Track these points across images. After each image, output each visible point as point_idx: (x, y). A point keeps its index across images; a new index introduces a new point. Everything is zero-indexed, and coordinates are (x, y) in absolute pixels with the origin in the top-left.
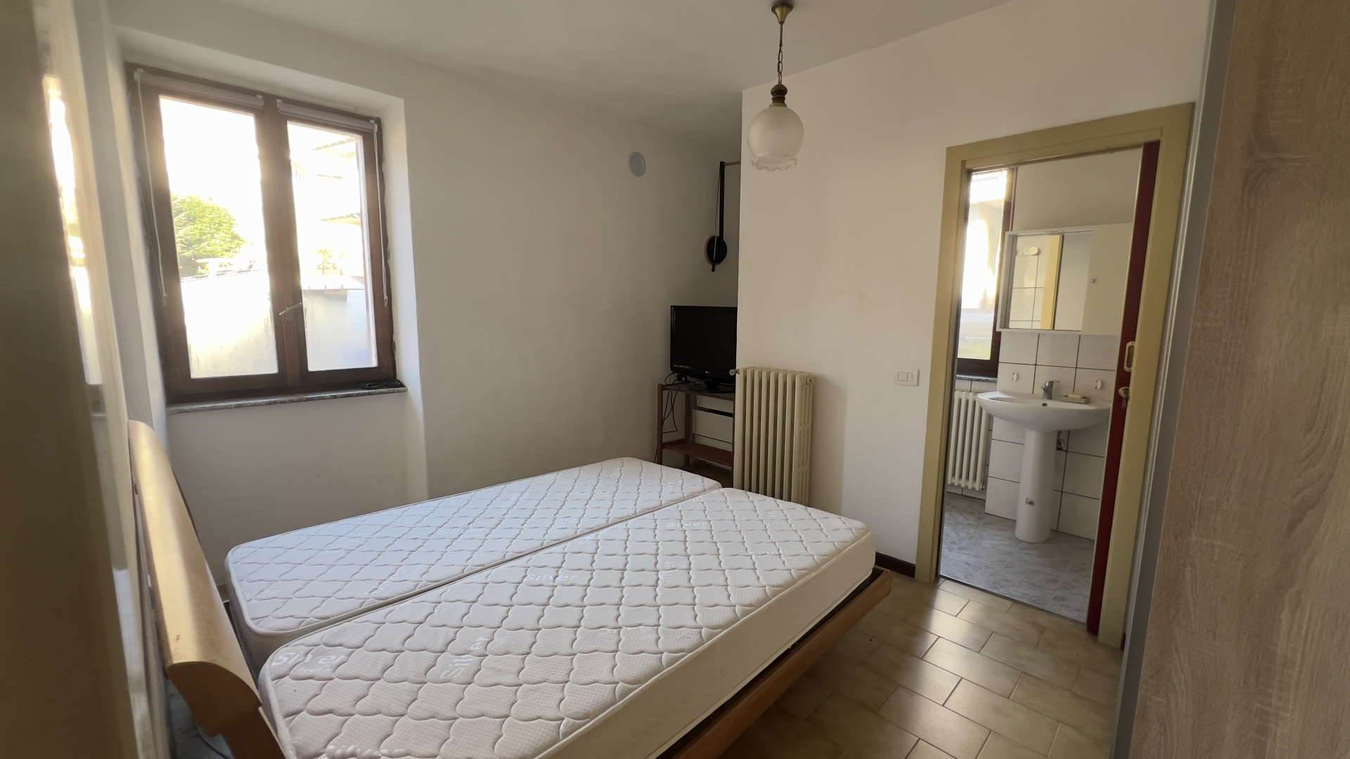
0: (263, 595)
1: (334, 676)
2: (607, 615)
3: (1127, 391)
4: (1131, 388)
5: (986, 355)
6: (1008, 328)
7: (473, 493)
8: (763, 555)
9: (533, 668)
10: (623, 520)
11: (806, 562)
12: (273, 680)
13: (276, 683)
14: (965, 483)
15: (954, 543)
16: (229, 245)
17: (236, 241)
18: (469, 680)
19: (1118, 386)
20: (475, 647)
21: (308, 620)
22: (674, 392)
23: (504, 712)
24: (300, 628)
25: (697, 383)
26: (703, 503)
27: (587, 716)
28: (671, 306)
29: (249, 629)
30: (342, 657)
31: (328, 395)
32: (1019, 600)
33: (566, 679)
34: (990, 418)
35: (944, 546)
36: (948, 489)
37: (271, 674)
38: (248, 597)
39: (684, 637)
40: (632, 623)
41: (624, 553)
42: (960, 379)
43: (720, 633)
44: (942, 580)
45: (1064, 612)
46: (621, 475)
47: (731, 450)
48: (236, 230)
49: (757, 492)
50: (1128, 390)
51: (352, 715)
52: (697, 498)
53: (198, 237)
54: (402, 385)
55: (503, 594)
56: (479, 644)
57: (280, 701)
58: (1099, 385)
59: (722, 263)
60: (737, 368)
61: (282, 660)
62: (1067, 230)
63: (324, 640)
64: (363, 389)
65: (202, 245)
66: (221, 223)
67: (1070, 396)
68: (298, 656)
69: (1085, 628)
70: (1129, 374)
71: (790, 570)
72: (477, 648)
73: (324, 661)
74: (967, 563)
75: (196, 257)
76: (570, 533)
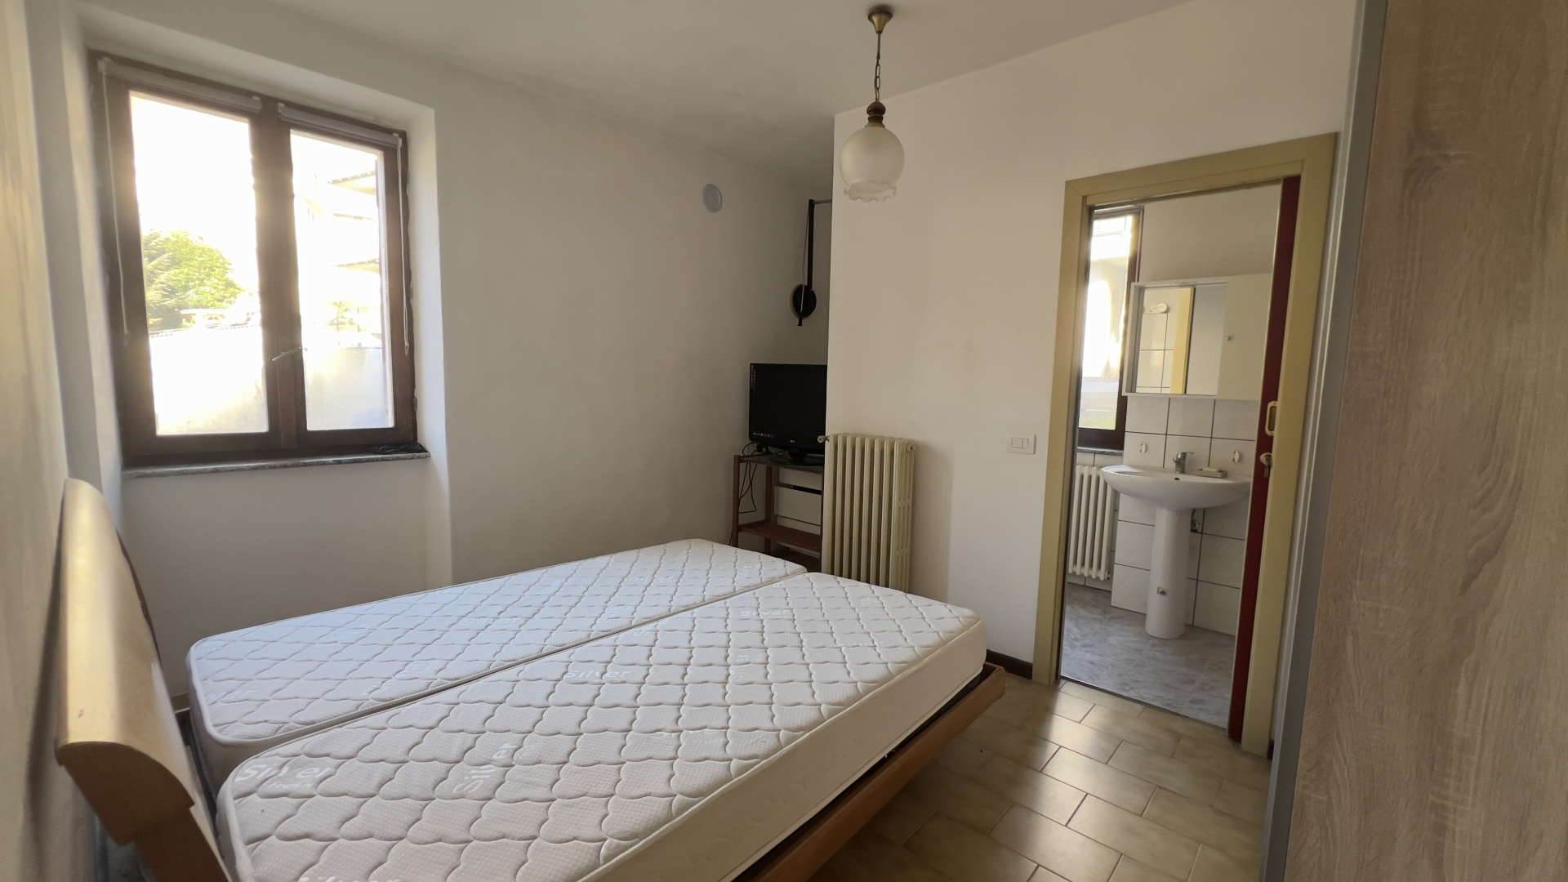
0: (231, 697)
1: (316, 793)
2: (665, 718)
3: (1269, 458)
4: (1274, 454)
5: (1111, 425)
6: (1135, 392)
7: (507, 577)
8: (854, 647)
9: (570, 779)
10: (687, 609)
11: (905, 655)
12: (235, 799)
13: (239, 802)
14: (1089, 570)
15: (1076, 640)
16: (222, 293)
17: (232, 290)
18: (487, 794)
19: (1259, 452)
20: (498, 755)
21: (286, 726)
22: (753, 465)
23: (530, 832)
24: (276, 736)
25: (781, 454)
26: (785, 589)
27: (635, 836)
28: (751, 364)
29: (210, 737)
30: (328, 770)
31: (330, 459)
32: (1150, 702)
33: (611, 791)
34: (1116, 494)
35: (1065, 643)
36: (1069, 579)
37: (233, 792)
38: (213, 698)
39: (757, 741)
40: (695, 726)
41: (688, 646)
42: (1082, 451)
43: (802, 735)
44: (1063, 682)
45: (1203, 717)
46: (688, 558)
47: (819, 533)
48: (230, 276)
49: (849, 577)
50: (1270, 456)
51: (335, 839)
52: (778, 584)
53: (183, 283)
54: (423, 450)
55: (538, 694)
56: (504, 751)
57: (242, 825)
58: (1237, 457)
59: (810, 317)
60: (826, 435)
61: (249, 774)
62: (1199, 281)
63: (306, 749)
64: (375, 453)
65: (188, 293)
66: (212, 265)
67: (1205, 469)
68: (271, 769)
69: (1227, 734)
70: (1271, 438)
71: (887, 663)
72: (501, 757)
73: (303, 774)
74: (1092, 663)
75: (180, 308)
76: (624, 623)
